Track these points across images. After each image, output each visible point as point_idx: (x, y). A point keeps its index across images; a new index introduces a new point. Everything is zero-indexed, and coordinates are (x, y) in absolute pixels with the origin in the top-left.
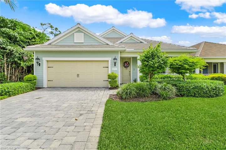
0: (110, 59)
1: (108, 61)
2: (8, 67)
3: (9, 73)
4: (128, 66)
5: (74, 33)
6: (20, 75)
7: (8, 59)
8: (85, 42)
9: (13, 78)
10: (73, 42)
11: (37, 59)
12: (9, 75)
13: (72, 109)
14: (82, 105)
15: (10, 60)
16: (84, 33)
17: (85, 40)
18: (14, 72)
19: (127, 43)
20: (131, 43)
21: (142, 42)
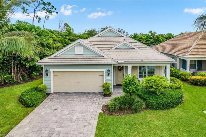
0: (104, 70)
1: (103, 71)
2: (14, 67)
3: (15, 73)
4: (122, 70)
5: (75, 47)
6: (23, 73)
7: (15, 61)
8: (84, 54)
9: (18, 77)
10: (74, 54)
11: (47, 71)
12: (15, 75)
13: (79, 121)
14: (85, 117)
15: (17, 62)
16: (84, 47)
17: (84, 52)
18: (18, 71)
19: (121, 49)
20: (125, 49)
21: (134, 48)
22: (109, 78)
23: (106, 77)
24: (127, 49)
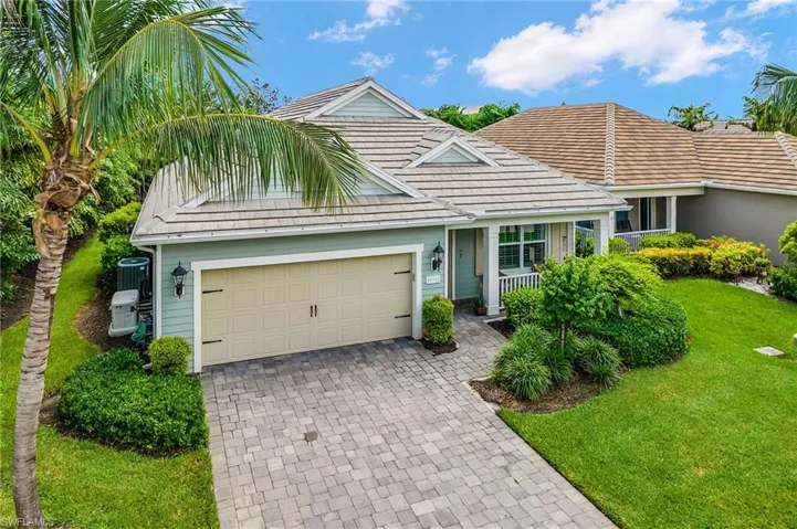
0: (419, 249)
1: (414, 254)
19: (441, 165)
20: (453, 165)
21: (483, 162)
22: (435, 278)
23: (424, 277)
24: (461, 165)
